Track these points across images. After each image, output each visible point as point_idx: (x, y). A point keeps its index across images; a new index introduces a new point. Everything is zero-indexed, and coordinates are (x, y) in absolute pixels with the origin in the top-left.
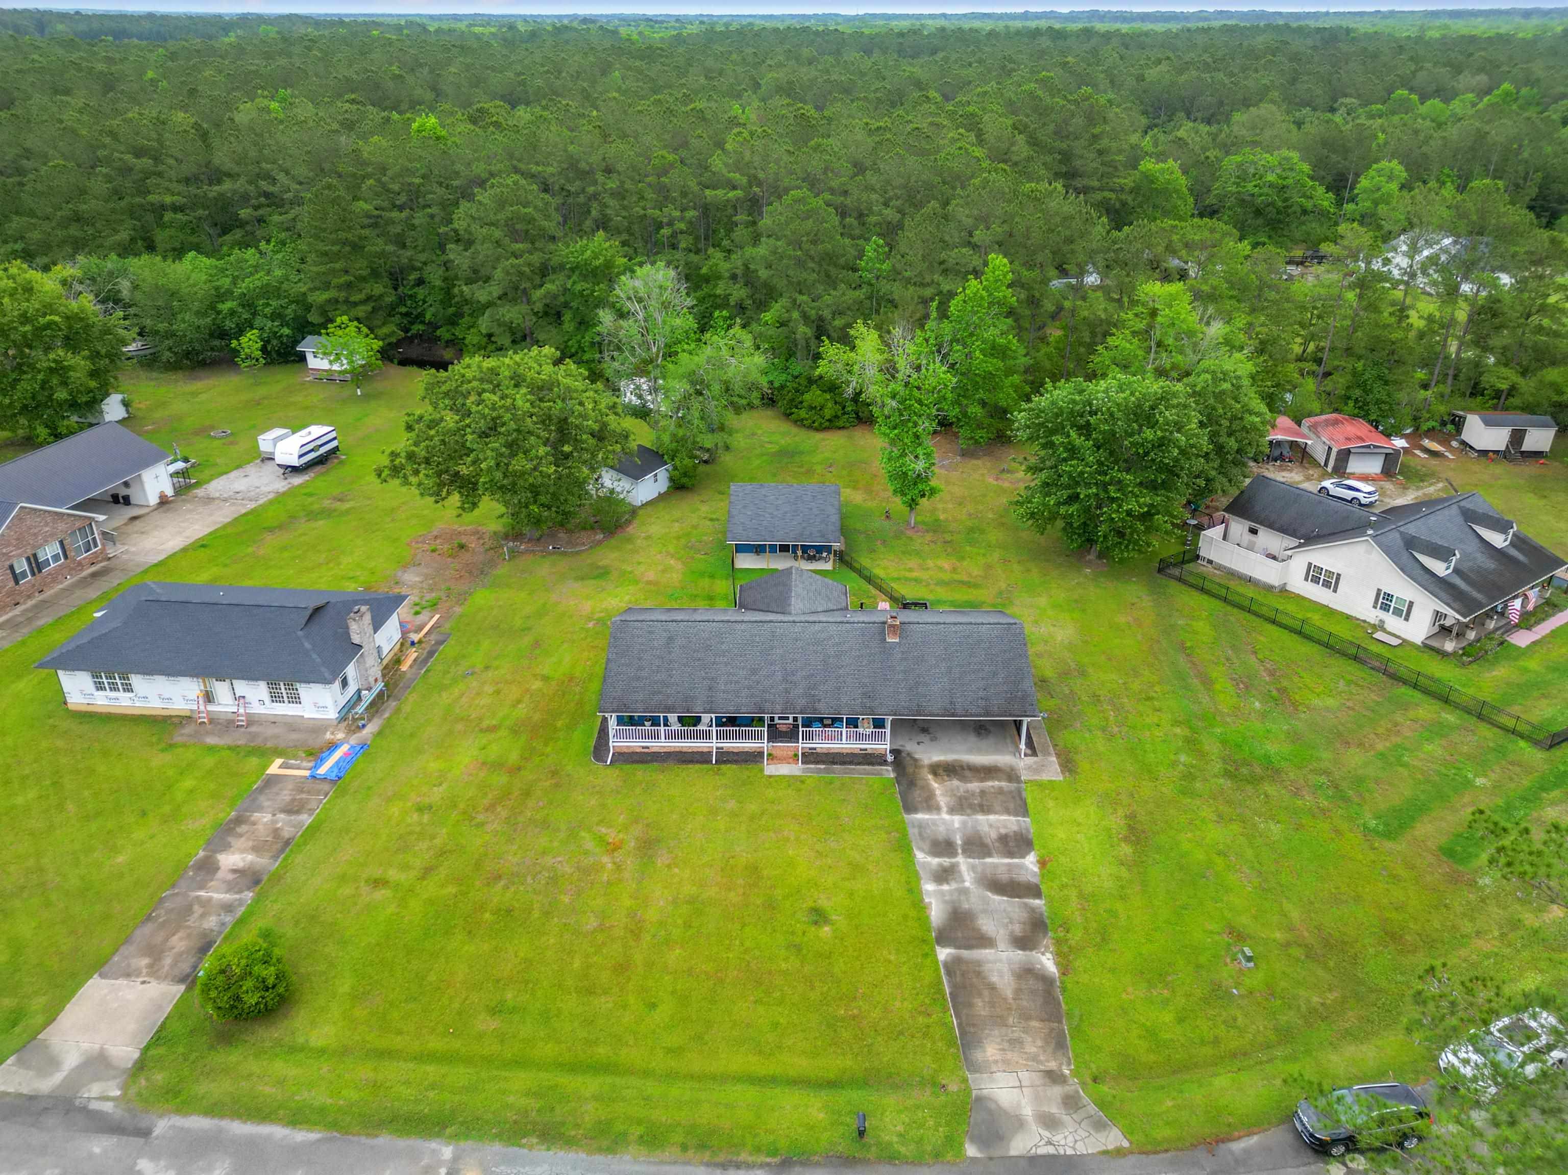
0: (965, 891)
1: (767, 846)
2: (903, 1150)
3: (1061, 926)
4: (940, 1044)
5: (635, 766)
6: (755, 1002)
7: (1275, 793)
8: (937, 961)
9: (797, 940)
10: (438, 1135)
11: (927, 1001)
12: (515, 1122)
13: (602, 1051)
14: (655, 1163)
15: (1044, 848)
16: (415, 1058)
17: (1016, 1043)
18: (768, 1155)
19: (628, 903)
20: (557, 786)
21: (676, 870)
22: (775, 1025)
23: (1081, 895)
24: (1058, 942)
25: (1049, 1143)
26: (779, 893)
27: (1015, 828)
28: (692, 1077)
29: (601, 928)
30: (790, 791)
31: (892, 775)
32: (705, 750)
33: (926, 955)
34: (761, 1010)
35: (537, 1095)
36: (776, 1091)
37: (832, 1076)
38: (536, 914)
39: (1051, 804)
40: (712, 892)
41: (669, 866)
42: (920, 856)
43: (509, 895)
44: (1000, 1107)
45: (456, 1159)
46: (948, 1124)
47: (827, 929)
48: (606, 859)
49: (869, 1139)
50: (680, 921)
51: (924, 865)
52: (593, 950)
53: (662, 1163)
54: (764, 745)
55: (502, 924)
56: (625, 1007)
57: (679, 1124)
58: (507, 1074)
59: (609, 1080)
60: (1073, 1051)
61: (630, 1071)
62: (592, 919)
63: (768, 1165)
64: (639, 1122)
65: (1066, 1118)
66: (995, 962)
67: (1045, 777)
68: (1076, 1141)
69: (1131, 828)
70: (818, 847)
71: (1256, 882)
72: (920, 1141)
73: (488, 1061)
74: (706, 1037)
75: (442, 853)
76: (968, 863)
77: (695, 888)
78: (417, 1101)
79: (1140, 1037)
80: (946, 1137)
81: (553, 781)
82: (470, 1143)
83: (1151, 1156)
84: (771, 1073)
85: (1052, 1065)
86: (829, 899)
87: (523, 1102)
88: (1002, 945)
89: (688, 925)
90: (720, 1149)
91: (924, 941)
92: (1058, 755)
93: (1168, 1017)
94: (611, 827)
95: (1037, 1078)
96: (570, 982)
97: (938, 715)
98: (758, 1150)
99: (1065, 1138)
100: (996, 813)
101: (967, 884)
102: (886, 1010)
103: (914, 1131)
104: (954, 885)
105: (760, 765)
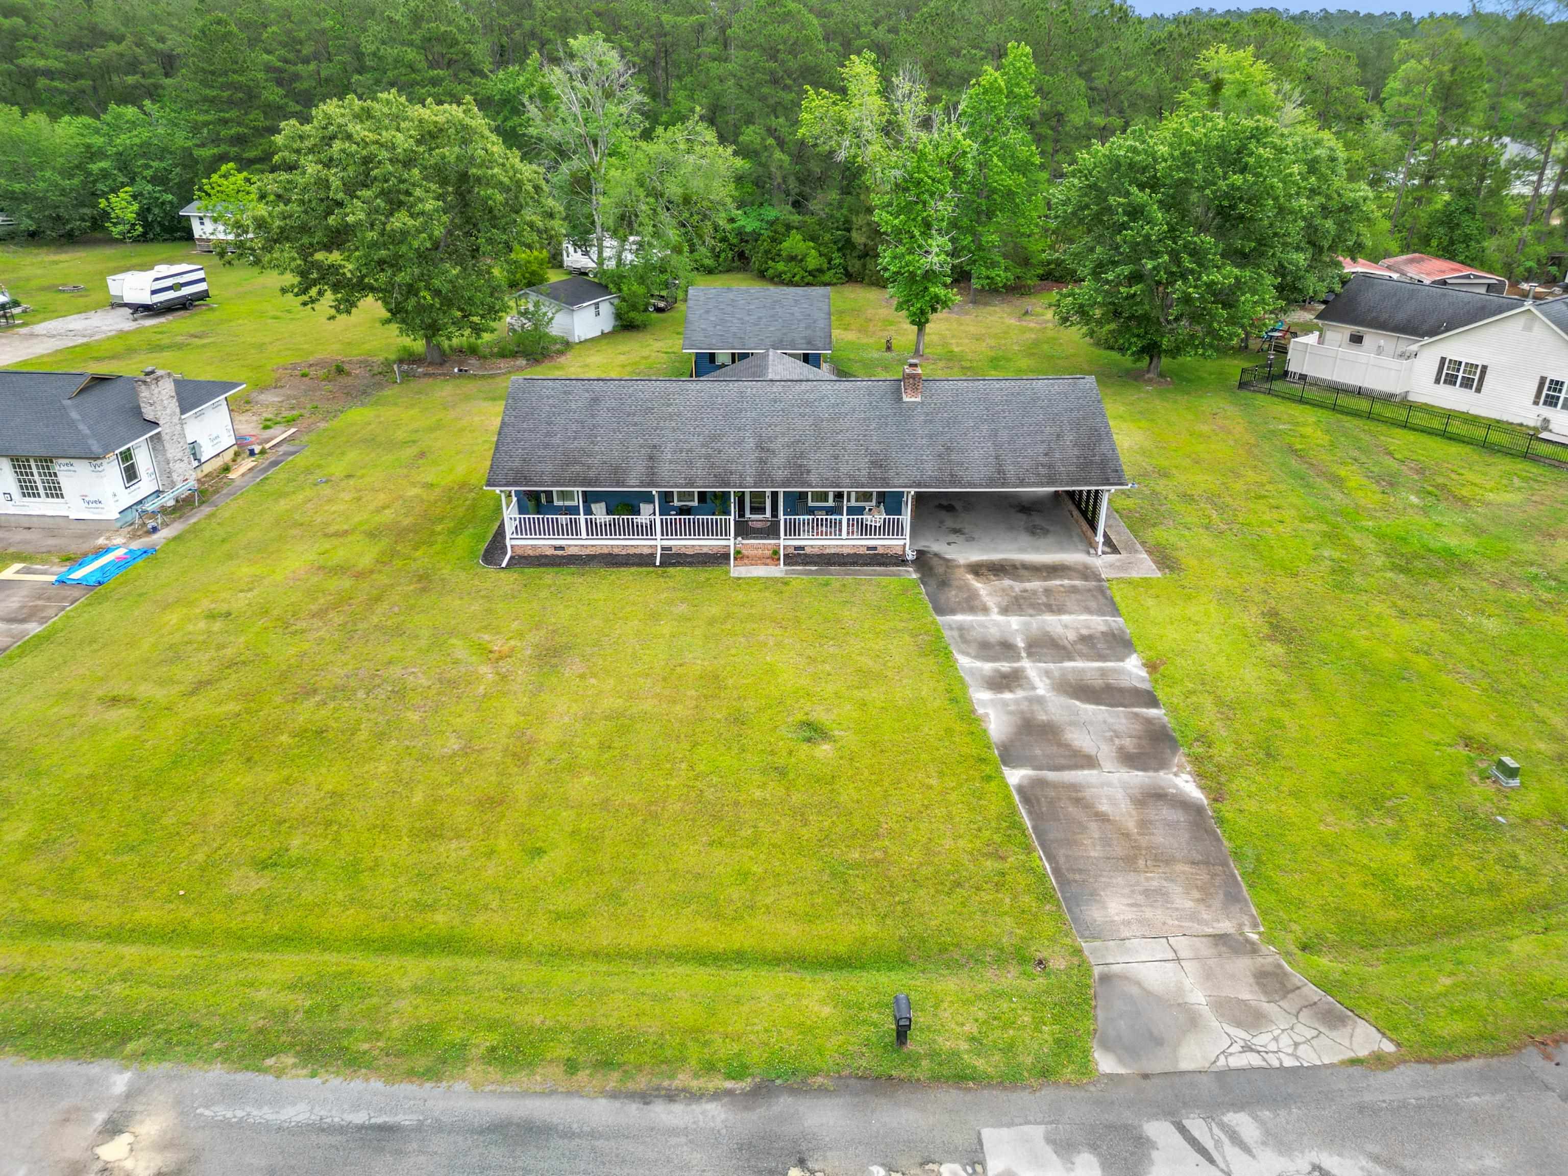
0: (1040, 700)
1: (733, 651)
2: (980, 1064)
3: (1197, 740)
4: (1027, 899)
5: (542, 569)
6: (711, 844)
7: (1472, 586)
8: (1006, 786)
9: (781, 762)
10: (108, 1054)
11: (997, 838)
12: (261, 1031)
13: (441, 919)
14: (513, 1095)
15: (1150, 649)
16: (108, 935)
17: (1153, 895)
18: (729, 1077)
19: (511, 718)
20: (424, 590)
21: (593, 681)
22: (744, 875)
23: (1219, 701)
24: (1197, 760)
25: (1248, 1048)
26: (749, 705)
27: (1103, 628)
28: (596, 955)
29: (466, 750)
30: (767, 594)
31: (915, 576)
32: (646, 551)
33: (988, 778)
34: (719, 853)
35: (310, 988)
36: (745, 973)
37: (841, 949)
38: (363, 735)
39: (1150, 602)
40: (648, 705)
41: (582, 677)
42: (964, 661)
43: (323, 712)
44: (1148, 993)
45: (131, 1095)
46: (1056, 1020)
47: (826, 747)
48: (484, 669)
49: (916, 1043)
50: (593, 741)
51: (971, 671)
52: (447, 779)
53: (525, 1094)
54: (731, 542)
55: (305, 748)
56: (491, 854)
57: (565, 1028)
58: (267, 957)
59: (447, 962)
60: (1258, 906)
61: (489, 949)
62: (453, 740)
63: (729, 1093)
64: (492, 1026)
65: (1270, 1008)
66: (1102, 785)
67: (1135, 575)
68: (1296, 1045)
69: (1275, 627)
70: (810, 652)
71: (1485, 683)
72: (1009, 1049)
73: (238, 939)
74: (625, 895)
75: (232, 664)
76: (1039, 669)
77: (620, 701)
78: (87, 999)
79: (1365, 885)
80: (1058, 1041)
81: (419, 586)
82: (167, 1066)
83: (1441, 1067)
84: (736, 946)
85: (1226, 926)
86: (828, 710)
87: (286, 999)
88: (1107, 765)
89: (605, 746)
90: (639, 1068)
91: (983, 760)
92: (1150, 553)
93: (1403, 856)
94: (498, 633)
95: (1205, 948)
96: (402, 822)
97: (981, 486)
98: (710, 1068)
99: (1276, 1039)
100: (1070, 613)
101: (1041, 691)
102: (928, 851)
103: (998, 1033)
104: (1020, 694)
105: (724, 568)
